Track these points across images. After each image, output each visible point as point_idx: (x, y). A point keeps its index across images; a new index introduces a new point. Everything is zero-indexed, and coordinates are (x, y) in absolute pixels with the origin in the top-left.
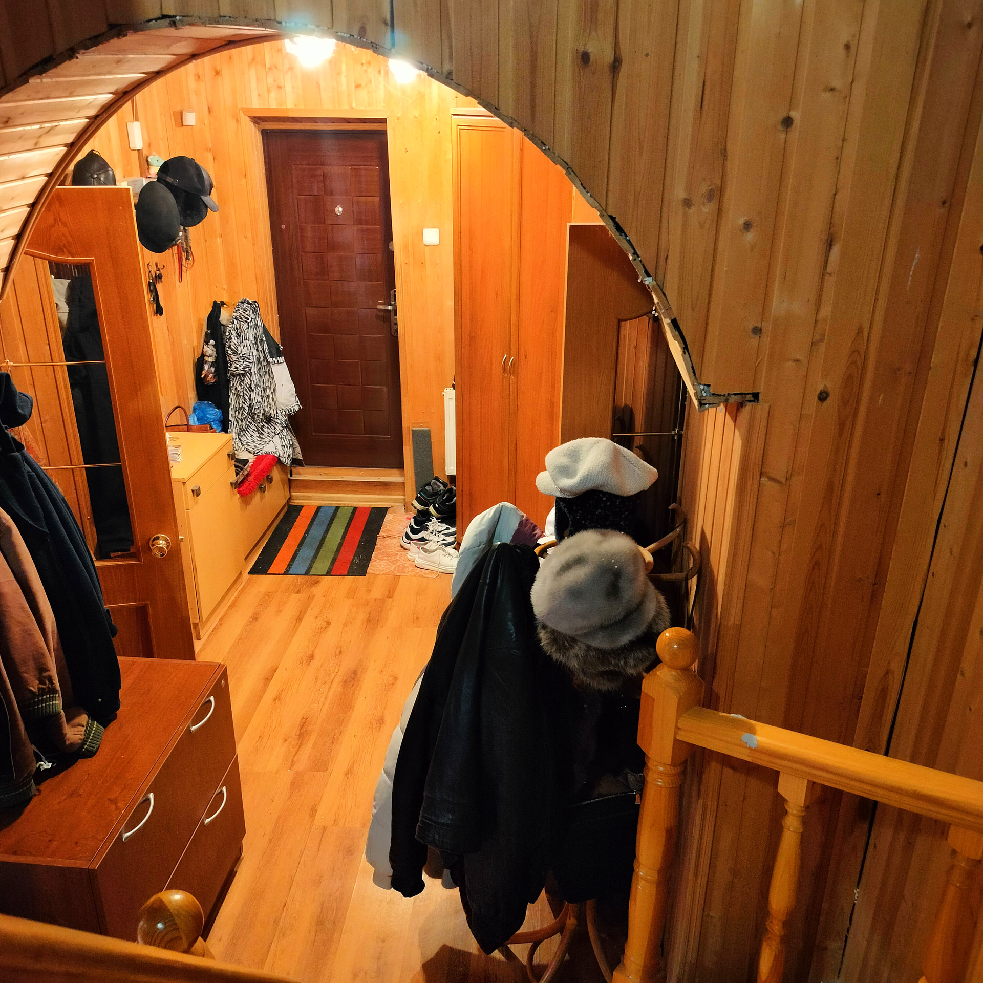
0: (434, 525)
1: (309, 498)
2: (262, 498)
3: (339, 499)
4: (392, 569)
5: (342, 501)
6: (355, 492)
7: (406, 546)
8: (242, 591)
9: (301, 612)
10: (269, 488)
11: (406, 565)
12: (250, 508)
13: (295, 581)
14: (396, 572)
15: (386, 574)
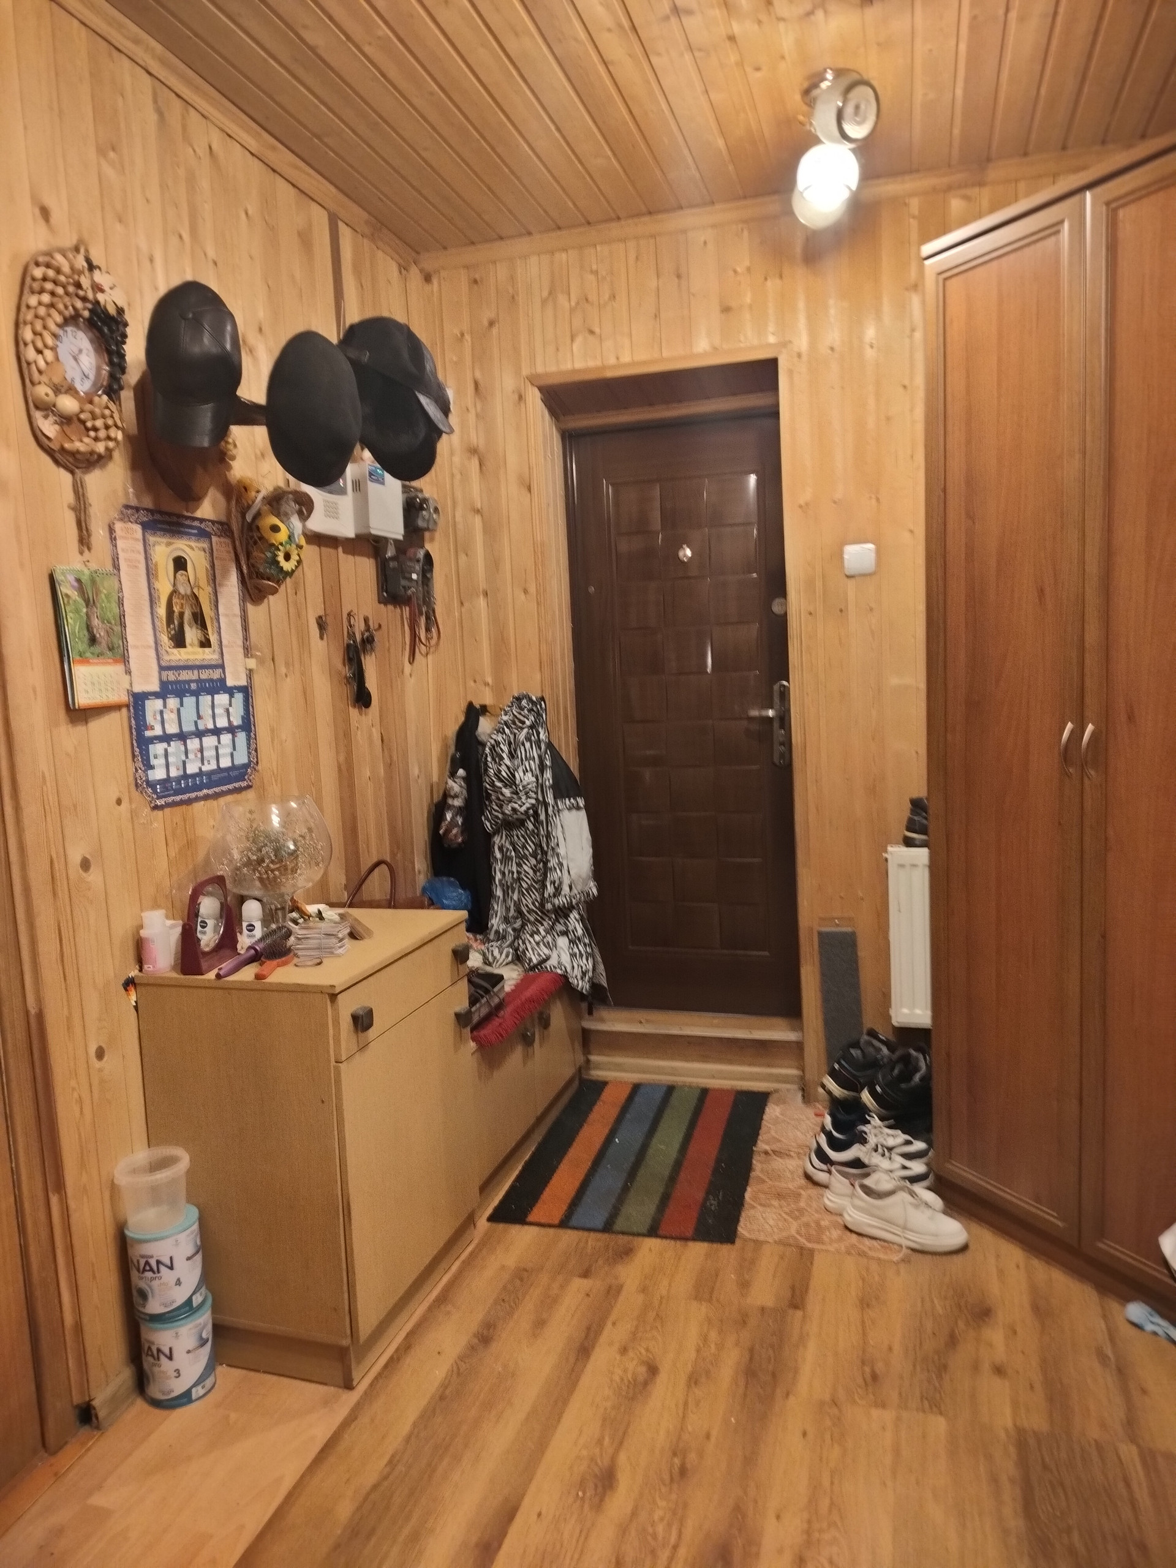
0: (877, 1131)
1: (620, 1068)
2: (526, 1057)
3: (674, 1072)
4: (793, 1232)
5: (680, 1075)
6: (705, 1059)
7: (822, 1177)
8: (468, 1263)
9: (589, 1329)
10: (543, 1039)
11: (823, 1223)
12: (500, 1075)
13: (582, 1245)
14: (802, 1241)
15: (780, 1242)
